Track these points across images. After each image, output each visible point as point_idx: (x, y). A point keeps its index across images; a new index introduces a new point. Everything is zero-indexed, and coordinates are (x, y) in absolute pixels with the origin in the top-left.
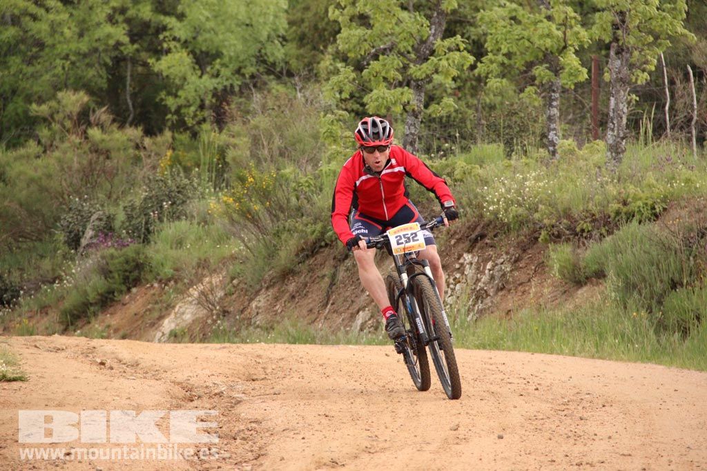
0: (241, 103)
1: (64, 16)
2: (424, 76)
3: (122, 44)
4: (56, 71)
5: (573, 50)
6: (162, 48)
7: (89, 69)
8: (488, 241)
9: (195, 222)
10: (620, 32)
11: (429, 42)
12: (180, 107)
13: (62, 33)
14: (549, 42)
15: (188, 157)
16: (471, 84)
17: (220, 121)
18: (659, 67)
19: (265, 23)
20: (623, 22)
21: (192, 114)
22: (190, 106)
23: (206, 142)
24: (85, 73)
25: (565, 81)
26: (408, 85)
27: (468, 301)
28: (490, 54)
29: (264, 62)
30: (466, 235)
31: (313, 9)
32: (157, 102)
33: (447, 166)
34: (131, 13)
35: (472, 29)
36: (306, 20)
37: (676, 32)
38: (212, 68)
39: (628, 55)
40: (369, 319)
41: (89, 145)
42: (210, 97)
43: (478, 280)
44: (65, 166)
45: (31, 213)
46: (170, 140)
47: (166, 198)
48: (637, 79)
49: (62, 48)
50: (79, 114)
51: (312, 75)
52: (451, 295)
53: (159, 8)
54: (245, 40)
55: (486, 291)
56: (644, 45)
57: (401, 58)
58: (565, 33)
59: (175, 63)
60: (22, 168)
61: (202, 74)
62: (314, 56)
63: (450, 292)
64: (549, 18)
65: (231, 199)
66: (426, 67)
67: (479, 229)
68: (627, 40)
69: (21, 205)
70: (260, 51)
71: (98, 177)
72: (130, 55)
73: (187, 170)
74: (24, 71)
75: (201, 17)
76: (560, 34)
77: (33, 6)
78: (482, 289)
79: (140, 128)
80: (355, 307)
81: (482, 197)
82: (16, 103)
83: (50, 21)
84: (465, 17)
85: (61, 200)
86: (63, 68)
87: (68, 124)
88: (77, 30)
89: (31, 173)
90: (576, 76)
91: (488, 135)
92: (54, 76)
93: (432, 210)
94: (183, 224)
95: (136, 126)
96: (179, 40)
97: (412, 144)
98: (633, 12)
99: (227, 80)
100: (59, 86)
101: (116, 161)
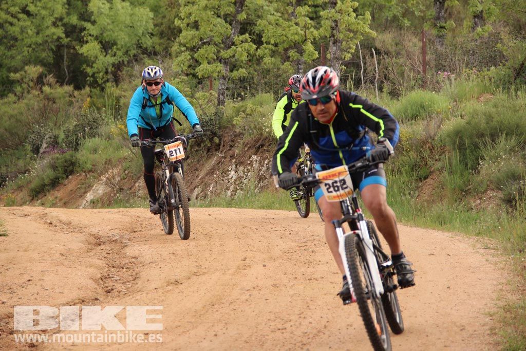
0: (128, 71)
1: (29, 23)
2: (229, 56)
3: (61, 38)
4: (24, 54)
5: (310, 41)
6: (84, 40)
7: (43, 52)
8: (265, 148)
9: (104, 138)
10: (335, 32)
11: (231, 38)
12: (94, 74)
13: (27, 33)
14: (297, 37)
15: (99, 102)
16: (257, 58)
17: (117, 81)
18: (357, 50)
19: (141, 26)
20: (337, 26)
21: (101, 77)
22: (100, 72)
23: (109, 93)
24: (40, 55)
25: (306, 59)
26: (220, 61)
27: (255, 182)
28: (265, 44)
29: (141, 47)
30: (253, 145)
31: (168, 17)
32: (82, 71)
33: (242, 106)
34: (66, 20)
35: (256, 27)
36: (164, 23)
37: (365, 31)
38: (112, 51)
39: (340, 44)
40: (201, 193)
41: (43, 96)
42: (111, 67)
43: (260, 170)
44: (30, 108)
45: (12, 134)
46: (89, 92)
47: (87, 126)
48: (345, 58)
49: (28, 41)
50: (38, 78)
51: (168, 54)
52: (246, 179)
53: (82, 17)
54: (129, 35)
55: (264, 176)
56: (348, 38)
57: (216, 47)
58: (305, 32)
59: (90, 49)
60: (6, 109)
61: (106, 54)
62: (169, 43)
63: (245, 177)
64: (297, 24)
65: (123, 126)
66: (230, 52)
67: (260, 141)
68: (339, 36)
69: (6, 130)
70: (138, 41)
71: (49, 113)
72: (66, 44)
73: (99, 109)
74: (6, 54)
75: (105, 23)
76: (303, 32)
77: (11, 17)
78: (262, 175)
79: (72, 86)
80: (193, 185)
81: (262, 124)
82: (2, 72)
83: (20, 26)
84: (252, 21)
85: (28, 127)
86: (28, 52)
87: (31, 84)
88: (36, 31)
89: (11, 112)
90: (312, 56)
91: (265, 88)
92: (23, 56)
93: (235, 132)
94: (97, 140)
95: (70, 85)
96: (93, 36)
97: (223, 94)
98: (342, 20)
99: (120, 57)
100: (26, 62)
101: (59, 105)
